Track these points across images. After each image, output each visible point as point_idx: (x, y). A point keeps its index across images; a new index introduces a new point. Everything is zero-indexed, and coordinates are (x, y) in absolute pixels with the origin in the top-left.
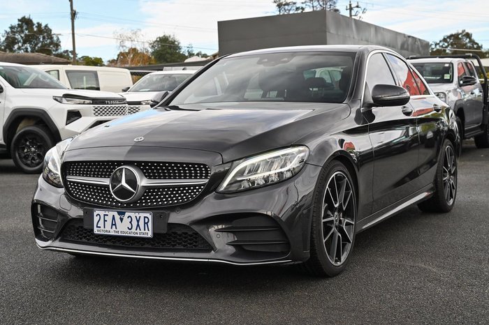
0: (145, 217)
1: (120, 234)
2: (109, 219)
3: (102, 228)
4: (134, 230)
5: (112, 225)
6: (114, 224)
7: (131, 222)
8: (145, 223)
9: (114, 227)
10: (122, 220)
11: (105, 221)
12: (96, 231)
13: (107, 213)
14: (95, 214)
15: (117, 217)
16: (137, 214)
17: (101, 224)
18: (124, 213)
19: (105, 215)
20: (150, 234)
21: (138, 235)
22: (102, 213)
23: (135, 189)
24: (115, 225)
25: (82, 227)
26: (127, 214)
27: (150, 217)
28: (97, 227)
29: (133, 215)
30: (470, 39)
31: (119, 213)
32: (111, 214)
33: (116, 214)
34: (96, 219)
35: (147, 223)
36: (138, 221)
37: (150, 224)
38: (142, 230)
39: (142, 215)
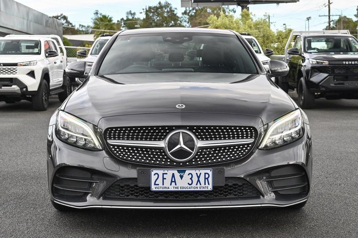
0: (205, 174)
1: (179, 189)
2: (168, 177)
3: (161, 185)
4: (194, 185)
5: (172, 182)
6: (173, 181)
7: (191, 179)
8: (205, 178)
9: (173, 183)
10: (182, 177)
11: (164, 179)
12: (153, 188)
13: (166, 172)
14: (153, 173)
15: (177, 175)
16: (197, 171)
17: (160, 181)
18: (184, 171)
19: (163, 174)
20: (210, 188)
21: (199, 189)
22: (160, 172)
23: (192, 149)
24: (175, 181)
25: (137, 186)
26: (188, 172)
27: (210, 173)
28: (155, 184)
29: (193, 172)
30: (67, 20)
31: (179, 172)
32: (170, 172)
33: (176, 172)
34: (154, 178)
35: (207, 179)
36: (199, 177)
37: (210, 179)
38: (203, 184)
39: (203, 172)
